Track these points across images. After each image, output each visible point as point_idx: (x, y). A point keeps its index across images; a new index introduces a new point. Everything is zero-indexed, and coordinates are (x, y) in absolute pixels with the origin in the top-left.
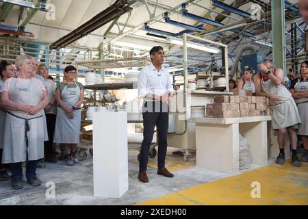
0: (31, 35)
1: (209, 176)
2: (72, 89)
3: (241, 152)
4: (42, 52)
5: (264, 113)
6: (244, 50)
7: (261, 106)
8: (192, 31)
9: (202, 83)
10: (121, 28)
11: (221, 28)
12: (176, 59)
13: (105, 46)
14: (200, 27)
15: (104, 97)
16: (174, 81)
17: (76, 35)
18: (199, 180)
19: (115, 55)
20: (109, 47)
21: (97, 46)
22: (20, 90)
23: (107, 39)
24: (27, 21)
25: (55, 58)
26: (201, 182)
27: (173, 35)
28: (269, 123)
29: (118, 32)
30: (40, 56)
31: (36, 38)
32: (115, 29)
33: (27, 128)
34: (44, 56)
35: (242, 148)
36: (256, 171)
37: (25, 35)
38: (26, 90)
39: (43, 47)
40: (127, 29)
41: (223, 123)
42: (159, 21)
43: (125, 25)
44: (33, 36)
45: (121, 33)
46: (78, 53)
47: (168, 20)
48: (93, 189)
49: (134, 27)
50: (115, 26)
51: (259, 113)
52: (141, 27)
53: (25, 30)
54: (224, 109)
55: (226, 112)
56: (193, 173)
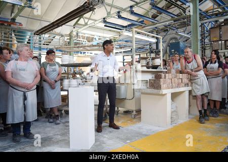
0: (20, 24)
1: (151, 130)
2: (54, 67)
3: (172, 112)
4: (28, 37)
5: (187, 85)
6: (171, 39)
7: (186, 81)
8: (136, 25)
9: (144, 62)
10: (86, 20)
11: (157, 24)
12: (124, 43)
13: (75, 33)
14: (142, 22)
15: (74, 71)
16: (124, 60)
17: (54, 26)
18: (144, 133)
19: (81, 39)
20: (77, 34)
21: (68, 33)
22: (20, 70)
23: (76, 29)
24: (17, 15)
25: (37, 41)
26: (146, 135)
27: (123, 27)
28: (190, 92)
29: (84, 23)
30: (27, 40)
31: (24, 26)
32: (82, 21)
33: (25, 98)
34: (29, 40)
35: (173, 110)
36: (181, 124)
37: (16, 25)
38: (24, 70)
39: (29, 33)
40: (90, 22)
41: (161, 93)
42: (114, 17)
43: (89, 19)
44: (22, 25)
45: (86, 24)
46: (54, 37)
47: (120, 17)
48: (69, 141)
49: (96, 21)
50: (82, 19)
51: (184, 85)
52: (101, 20)
53: (16, 21)
54: (161, 83)
55: (163, 86)
56: (140, 128)
